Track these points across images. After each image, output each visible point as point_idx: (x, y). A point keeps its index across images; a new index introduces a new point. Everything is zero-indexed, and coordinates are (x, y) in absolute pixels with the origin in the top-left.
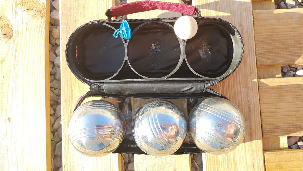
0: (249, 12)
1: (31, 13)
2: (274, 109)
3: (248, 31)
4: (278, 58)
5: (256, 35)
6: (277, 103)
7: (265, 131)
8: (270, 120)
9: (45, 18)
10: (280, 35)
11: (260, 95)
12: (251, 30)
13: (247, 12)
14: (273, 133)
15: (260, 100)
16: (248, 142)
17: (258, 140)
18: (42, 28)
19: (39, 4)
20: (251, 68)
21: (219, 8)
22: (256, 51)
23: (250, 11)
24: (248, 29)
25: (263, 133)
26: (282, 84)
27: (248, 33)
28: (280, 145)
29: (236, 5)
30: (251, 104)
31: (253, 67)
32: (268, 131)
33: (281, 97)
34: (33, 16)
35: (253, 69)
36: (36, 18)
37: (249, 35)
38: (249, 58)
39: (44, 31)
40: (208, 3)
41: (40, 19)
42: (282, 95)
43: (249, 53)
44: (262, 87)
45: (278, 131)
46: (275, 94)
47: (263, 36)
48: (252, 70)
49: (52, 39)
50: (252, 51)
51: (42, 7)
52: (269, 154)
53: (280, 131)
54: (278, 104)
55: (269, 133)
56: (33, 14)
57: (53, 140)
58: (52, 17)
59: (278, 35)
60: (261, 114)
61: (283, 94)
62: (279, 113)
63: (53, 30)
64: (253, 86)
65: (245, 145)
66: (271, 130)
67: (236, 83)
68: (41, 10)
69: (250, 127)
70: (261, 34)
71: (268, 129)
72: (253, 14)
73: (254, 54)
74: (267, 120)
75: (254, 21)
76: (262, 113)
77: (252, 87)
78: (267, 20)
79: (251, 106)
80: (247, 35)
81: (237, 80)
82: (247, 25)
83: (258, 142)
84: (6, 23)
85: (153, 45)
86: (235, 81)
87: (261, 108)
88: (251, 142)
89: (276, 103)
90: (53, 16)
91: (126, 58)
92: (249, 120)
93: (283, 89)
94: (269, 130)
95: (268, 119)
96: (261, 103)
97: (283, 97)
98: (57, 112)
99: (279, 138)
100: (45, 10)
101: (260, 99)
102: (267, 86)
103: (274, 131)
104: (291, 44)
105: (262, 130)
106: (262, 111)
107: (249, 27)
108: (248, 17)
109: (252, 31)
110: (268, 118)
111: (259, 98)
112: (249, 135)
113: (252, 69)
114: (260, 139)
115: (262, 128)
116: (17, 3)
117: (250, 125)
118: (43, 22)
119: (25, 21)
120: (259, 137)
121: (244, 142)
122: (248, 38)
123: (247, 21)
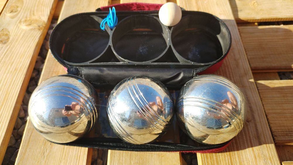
0: (233, 27)
1: (30, 27)
2: (281, 111)
5: (244, 44)
6: (283, 104)
8: (279, 121)
9: (42, 31)
10: (269, 44)
11: (261, 96)
13: (231, 26)
14: (286, 137)
15: (261, 100)
16: (257, 146)
17: (269, 144)
19: (40, 22)
20: (245, 69)
22: (248, 57)
23: (235, 27)
25: (274, 136)
26: (284, 85)
27: (235, 41)
30: (251, 103)
31: (247, 68)
32: (280, 135)
33: (285, 98)
34: (32, 29)
36: (34, 31)
37: (237, 43)
41: (37, 31)
42: (287, 96)
43: (240, 57)
44: (261, 88)
46: (278, 95)
47: (251, 45)
50: (243, 55)
51: (43, 23)
55: (282, 137)
59: (267, 44)
60: (266, 115)
61: (288, 95)
62: (288, 115)
65: (253, 150)
66: (282, 133)
68: (41, 26)
69: (256, 128)
70: (249, 44)
71: (279, 132)
72: (238, 29)
73: (245, 58)
74: (276, 121)
75: (240, 34)
77: (250, 87)
78: (253, 33)
79: (252, 105)
80: (235, 43)
82: (233, 35)
83: (269, 147)
84: (5, 33)
85: (141, 48)
87: (265, 110)
88: (260, 146)
89: (281, 104)
91: (110, 43)
92: (252, 120)
93: (286, 90)
94: (280, 133)
95: (276, 120)
96: (264, 103)
100: (44, 25)
102: (267, 88)
103: (287, 135)
104: (283, 51)
105: (272, 133)
106: (266, 112)
108: (234, 30)
109: (240, 40)
112: (256, 138)
113: (247, 70)
114: (271, 143)
115: (271, 131)
116: (22, 21)
117: (256, 126)
118: (39, 34)
119: (23, 33)
120: (269, 141)
121: (252, 146)
122: (237, 45)
123: (233, 32)
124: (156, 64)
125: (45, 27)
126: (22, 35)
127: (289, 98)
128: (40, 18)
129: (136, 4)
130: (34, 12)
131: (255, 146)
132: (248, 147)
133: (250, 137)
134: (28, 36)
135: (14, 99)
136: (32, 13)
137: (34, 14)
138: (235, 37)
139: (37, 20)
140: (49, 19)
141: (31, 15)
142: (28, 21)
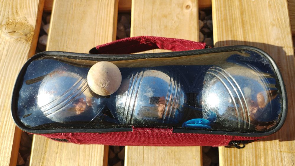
1: (15, 36)
3: (290, 73)
9: (30, 43)
18: (25, 54)
19: (26, 26)
27: (289, 76)
34: (17, 39)
36: (20, 42)
38: (291, 110)
39: (26, 59)
41: (25, 43)
51: (30, 29)
56: (18, 37)
58: (40, 42)
68: (28, 34)
80: (288, 79)
82: (287, 65)
90: (42, 41)
100: (32, 33)
107: (290, 68)
116: (3, 24)
118: (28, 48)
119: (7, 45)
122: (290, 83)
123: (287, 60)
125: (34, 35)
126: (6, 49)
128: (26, 20)
130: (16, 8)
134: (13, 52)
135: (8, 153)
136: (14, 10)
137: (17, 12)
138: (289, 69)
139: (23, 24)
140: (37, 20)
141: (13, 14)
142: (11, 24)
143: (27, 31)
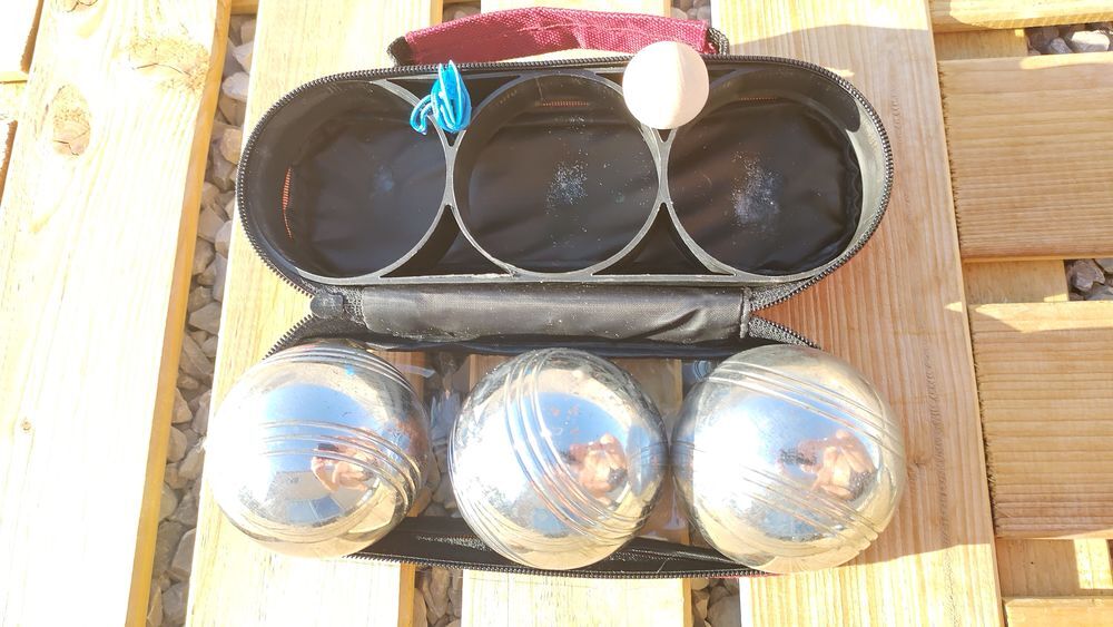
0: (922, 64)
1: (160, 74)
2: (1039, 424)
3: (923, 127)
4: (1047, 226)
5: (952, 143)
6: (1055, 398)
7: (1003, 511)
8: (1027, 464)
9: (199, 92)
10: (1051, 143)
11: (980, 365)
12: (931, 126)
13: (914, 63)
14: (1039, 519)
15: (978, 385)
16: (933, 549)
17: (974, 543)
18: (187, 122)
19: (187, 49)
20: (939, 260)
21: (811, 52)
22: (958, 202)
23: (927, 60)
24: (922, 122)
25: (997, 516)
26: (1071, 325)
27: (921, 135)
28: (1077, 576)
29: (875, 43)
30: (941, 398)
31: (947, 258)
32: (1020, 511)
33: (1067, 377)
34: (163, 84)
35: (947, 262)
36: (170, 91)
37: (925, 143)
38: (927, 225)
40: (769, 39)
41: (184, 94)
42: (1074, 367)
43: (929, 207)
44: (986, 335)
45: (1062, 512)
46: (1041, 363)
47: (981, 146)
48: (940, 267)
49: (219, 164)
50: (941, 199)
51: (198, 56)
52: (1029, 606)
53: (1069, 512)
54: (1058, 401)
55: (1023, 520)
56: (165, 78)
57: (173, 517)
58: (226, 91)
59: (1041, 143)
60: (985, 441)
61: (1077, 363)
62: (1061, 439)
63: (226, 134)
64: (947, 329)
65: (919, 562)
66: (1028, 504)
67: (877, 316)
68: (192, 68)
69: (942, 489)
70: (974, 142)
71: (1018, 501)
72: (940, 73)
73: (947, 210)
74: (1014, 464)
75: (943, 97)
76: (989, 437)
77: (944, 332)
78: (997, 92)
79: (942, 404)
80: (917, 143)
81: (881, 303)
82: (917, 107)
83: (974, 553)
84: (72, 107)
85: (561, 175)
86: (876, 309)
87: (986, 419)
88: (944, 551)
89: (1048, 398)
90: (230, 88)
91: (449, 198)
92: (933, 460)
93: (1075, 345)
94: (1020, 504)
95: (1015, 460)
96: (984, 394)
97: (1075, 375)
98: (199, 413)
99: (1071, 542)
100: (205, 66)
101: (981, 379)
102: (1008, 333)
103: (1042, 512)
104: (1099, 175)
105: (992, 506)
106: (987, 429)
107: (925, 115)
108: (921, 82)
109: (937, 129)
110: (1017, 455)
111: (977, 377)
112: (937, 522)
113: (944, 265)
114: (984, 541)
115: (991, 498)
116: (120, 46)
117: (942, 480)
118: (193, 105)
120: (978, 534)
121: (917, 551)
122: (923, 153)
123: (915, 94)
124: (611, 278)
125: (209, 69)
127: (1082, 376)
128: (186, 32)
129: (539, 12)
131: (927, 550)
132: (905, 553)
133: (915, 518)
137: (158, 12)
138: (921, 116)
139: (176, 43)
140: (216, 30)
141: (149, 17)
142: (143, 46)
143: (189, 61)
